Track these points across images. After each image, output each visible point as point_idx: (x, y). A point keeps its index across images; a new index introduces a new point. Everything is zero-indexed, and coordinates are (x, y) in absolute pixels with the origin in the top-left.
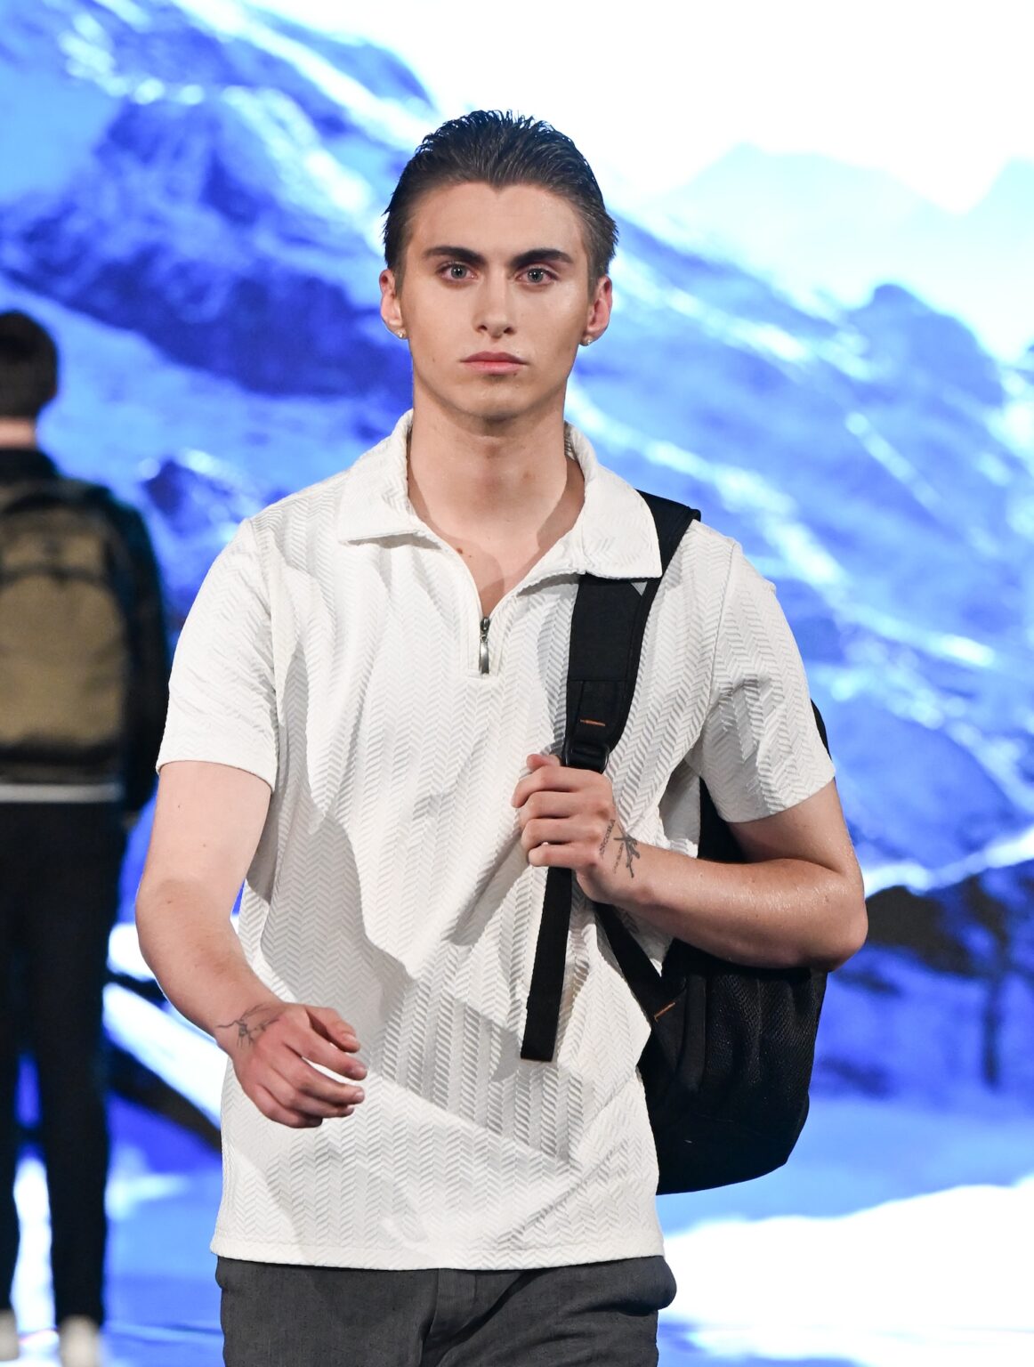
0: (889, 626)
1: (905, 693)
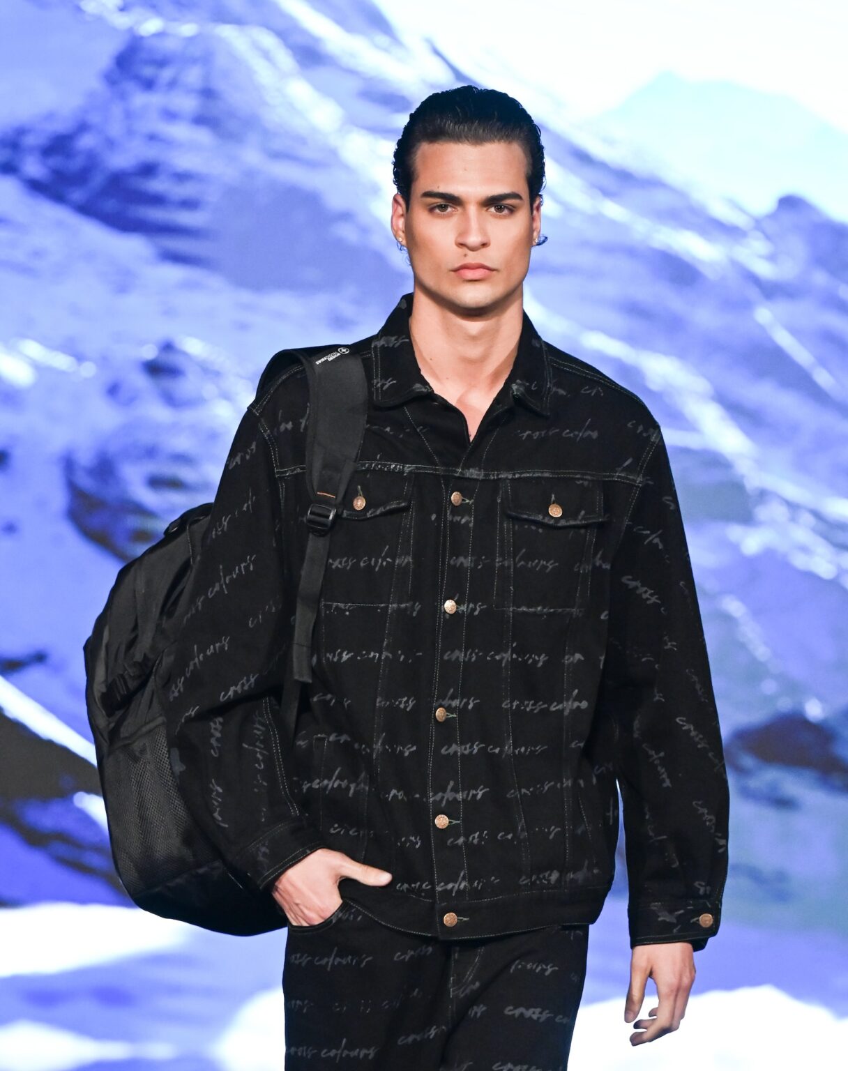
0: (791, 490)
1: (804, 549)
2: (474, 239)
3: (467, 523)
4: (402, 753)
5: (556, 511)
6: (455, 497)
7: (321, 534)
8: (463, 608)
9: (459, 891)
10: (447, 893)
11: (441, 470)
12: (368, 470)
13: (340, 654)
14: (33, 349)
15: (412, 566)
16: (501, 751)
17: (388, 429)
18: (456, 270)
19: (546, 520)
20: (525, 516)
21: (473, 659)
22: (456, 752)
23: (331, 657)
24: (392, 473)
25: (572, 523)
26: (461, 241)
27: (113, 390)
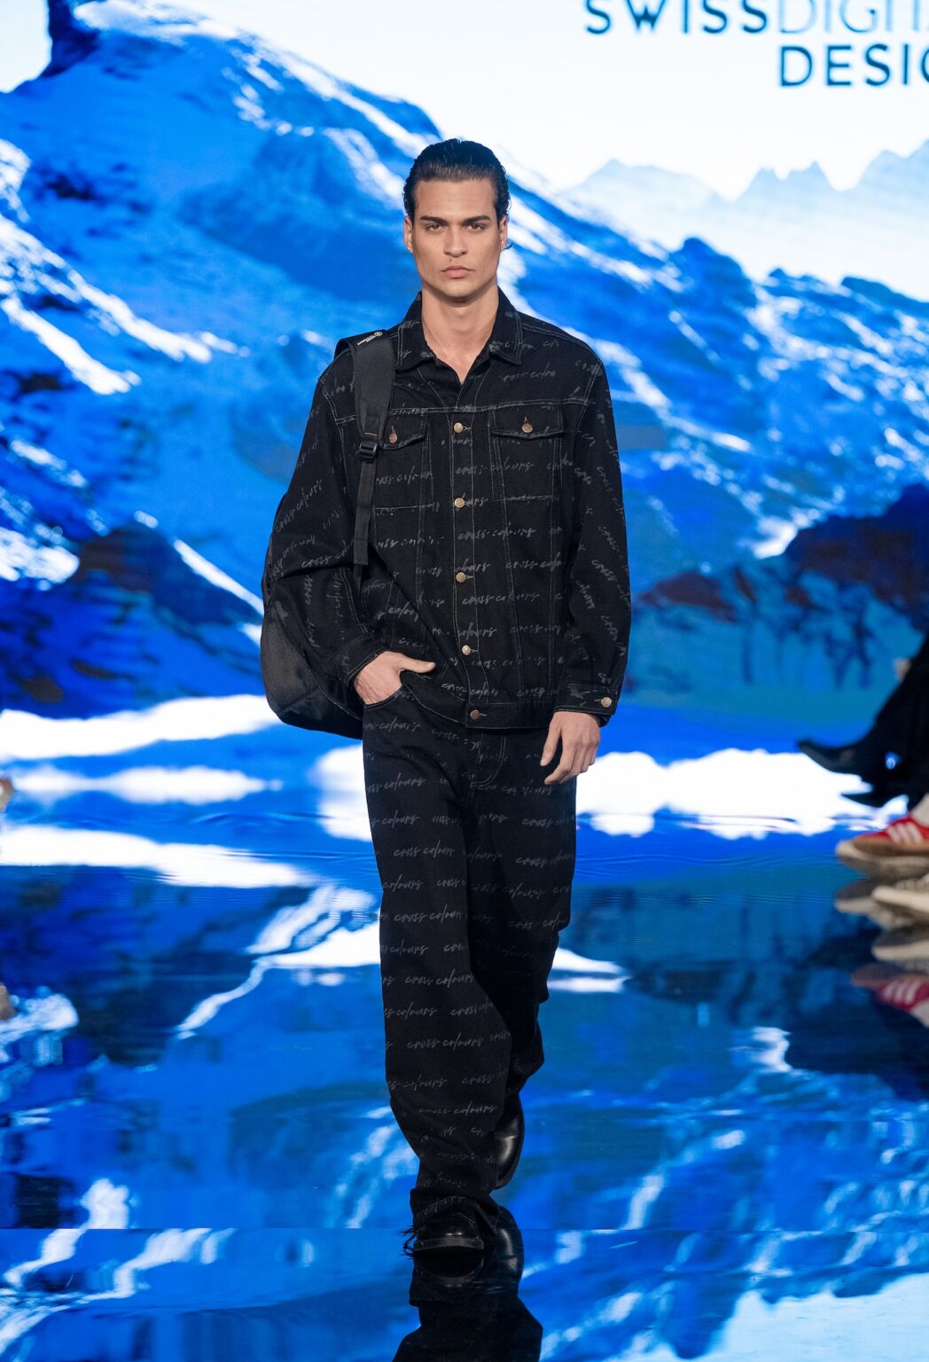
2: (456, 249)
3: (468, 444)
4: (435, 605)
5: (527, 429)
6: (458, 427)
7: (370, 461)
8: (470, 503)
9: (483, 696)
10: (476, 696)
11: (446, 409)
12: (397, 415)
13: (389, 542)
14: (210, 338)
15: (432, 478)
16: (507, 599)
17: (410, 385)
18: (444, 271)
19: (521, 435)
20: (506, 434)
21: (483, 537)
22: (473, 602)
23: (382, 545)
24: (413, 415)
25: (539, 435)
26: (448, 251)
27: (262, 366)
